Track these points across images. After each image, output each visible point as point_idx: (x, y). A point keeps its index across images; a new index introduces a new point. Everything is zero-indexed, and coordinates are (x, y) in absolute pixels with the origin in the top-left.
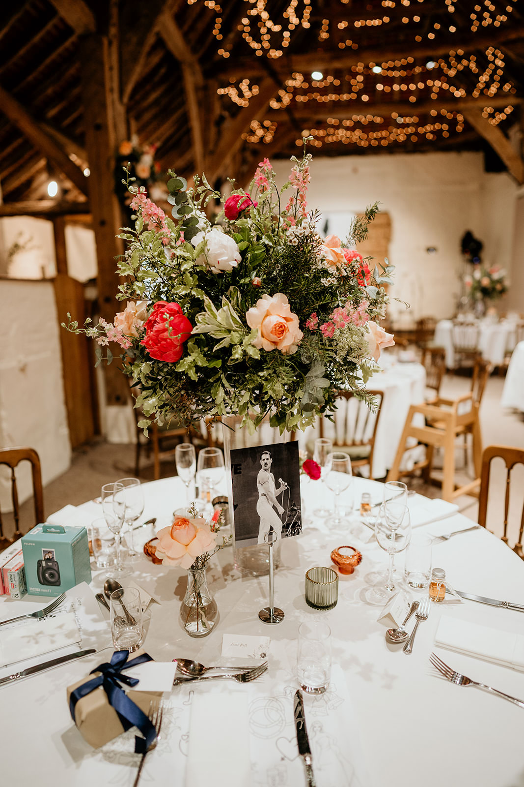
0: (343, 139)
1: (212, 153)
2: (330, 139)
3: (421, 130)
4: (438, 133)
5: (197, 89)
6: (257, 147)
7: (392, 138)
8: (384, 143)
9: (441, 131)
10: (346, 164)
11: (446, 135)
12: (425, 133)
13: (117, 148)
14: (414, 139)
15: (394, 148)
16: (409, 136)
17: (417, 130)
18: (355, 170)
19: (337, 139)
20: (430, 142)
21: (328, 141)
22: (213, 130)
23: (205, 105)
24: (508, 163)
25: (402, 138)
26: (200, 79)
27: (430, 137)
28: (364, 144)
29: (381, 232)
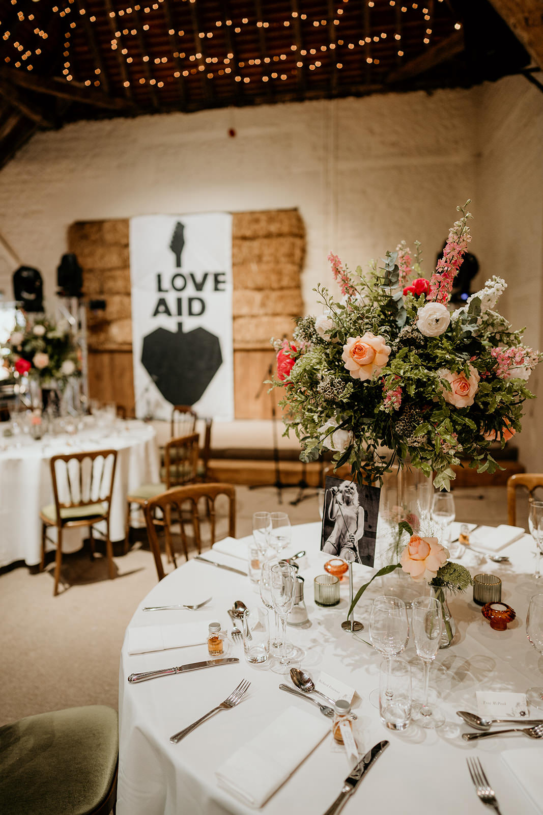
10: (216, 122)
18: (232, 133)
29: (285, 245)
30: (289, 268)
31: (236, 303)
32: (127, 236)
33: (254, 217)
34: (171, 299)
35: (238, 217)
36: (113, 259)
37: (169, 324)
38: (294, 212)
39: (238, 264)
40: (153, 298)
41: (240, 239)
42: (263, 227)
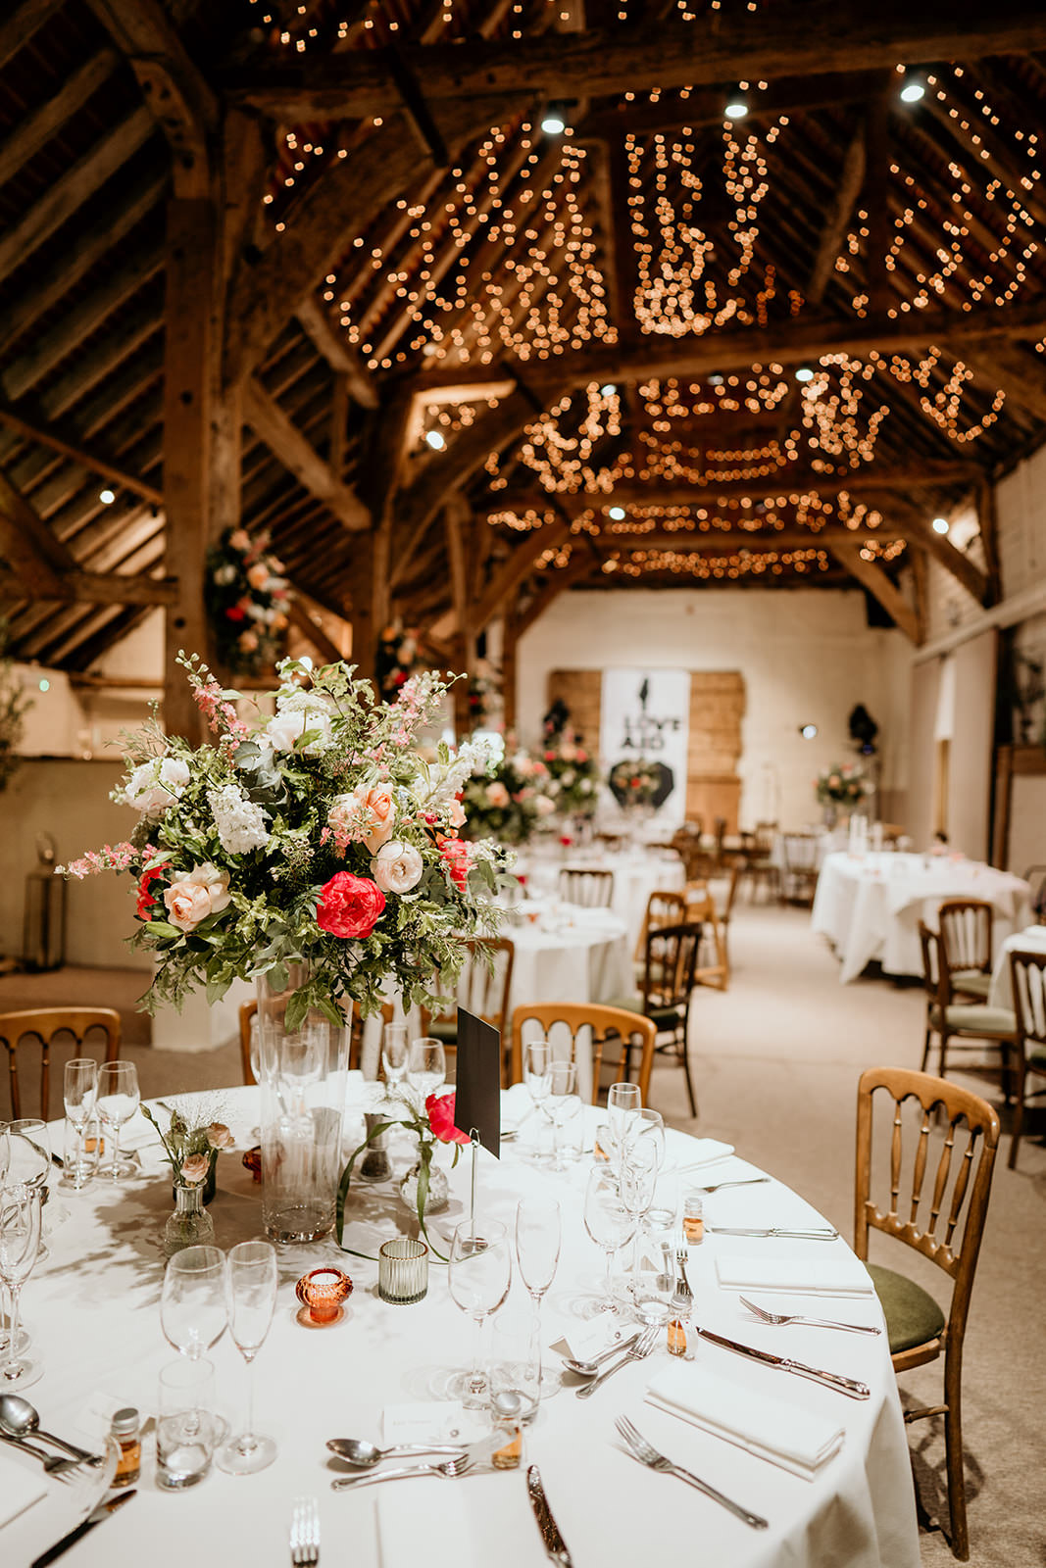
0: (673, 566)
1: (476, 601)
2: (653, 565)
3: (787, 559)
4: (813, 564)
5: (462, 525)
6: (544, 573)
7: (745, 567)
8: (733, 573)
9: (816, 561)
10: (676, 600)
11: (824, 566)
12: (793, 564)
13: (380, 634)
14: (777, 570)
15: (748, 581)
16: (769, 566)
17: (780, 558)
18: (690, 610)
19: (663, 565)
20: (801, 575)
21: (649, 567)
22: (480, 574)
23: (471, 543)
24: (896, 616)
25: (759, 568)
26: (466, 514)
27: (801, 567)
28: (703, 573)
29: (728, 701)
30: (732, 716)
31: (691, 742)
32: (600, 682)
33: (707, 675)
34: (636, 738)
35: (695, 675)
36: (588, 702)
37: (632, 755)
38: (736, 675)
39: (694, 712)
40: (621, 737)
41: (695, 692)
42: (714, 683)
